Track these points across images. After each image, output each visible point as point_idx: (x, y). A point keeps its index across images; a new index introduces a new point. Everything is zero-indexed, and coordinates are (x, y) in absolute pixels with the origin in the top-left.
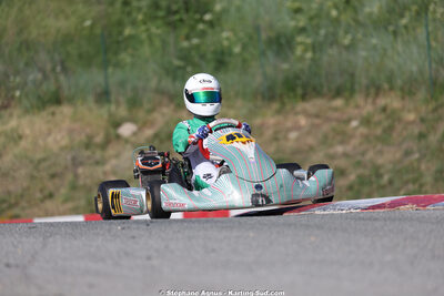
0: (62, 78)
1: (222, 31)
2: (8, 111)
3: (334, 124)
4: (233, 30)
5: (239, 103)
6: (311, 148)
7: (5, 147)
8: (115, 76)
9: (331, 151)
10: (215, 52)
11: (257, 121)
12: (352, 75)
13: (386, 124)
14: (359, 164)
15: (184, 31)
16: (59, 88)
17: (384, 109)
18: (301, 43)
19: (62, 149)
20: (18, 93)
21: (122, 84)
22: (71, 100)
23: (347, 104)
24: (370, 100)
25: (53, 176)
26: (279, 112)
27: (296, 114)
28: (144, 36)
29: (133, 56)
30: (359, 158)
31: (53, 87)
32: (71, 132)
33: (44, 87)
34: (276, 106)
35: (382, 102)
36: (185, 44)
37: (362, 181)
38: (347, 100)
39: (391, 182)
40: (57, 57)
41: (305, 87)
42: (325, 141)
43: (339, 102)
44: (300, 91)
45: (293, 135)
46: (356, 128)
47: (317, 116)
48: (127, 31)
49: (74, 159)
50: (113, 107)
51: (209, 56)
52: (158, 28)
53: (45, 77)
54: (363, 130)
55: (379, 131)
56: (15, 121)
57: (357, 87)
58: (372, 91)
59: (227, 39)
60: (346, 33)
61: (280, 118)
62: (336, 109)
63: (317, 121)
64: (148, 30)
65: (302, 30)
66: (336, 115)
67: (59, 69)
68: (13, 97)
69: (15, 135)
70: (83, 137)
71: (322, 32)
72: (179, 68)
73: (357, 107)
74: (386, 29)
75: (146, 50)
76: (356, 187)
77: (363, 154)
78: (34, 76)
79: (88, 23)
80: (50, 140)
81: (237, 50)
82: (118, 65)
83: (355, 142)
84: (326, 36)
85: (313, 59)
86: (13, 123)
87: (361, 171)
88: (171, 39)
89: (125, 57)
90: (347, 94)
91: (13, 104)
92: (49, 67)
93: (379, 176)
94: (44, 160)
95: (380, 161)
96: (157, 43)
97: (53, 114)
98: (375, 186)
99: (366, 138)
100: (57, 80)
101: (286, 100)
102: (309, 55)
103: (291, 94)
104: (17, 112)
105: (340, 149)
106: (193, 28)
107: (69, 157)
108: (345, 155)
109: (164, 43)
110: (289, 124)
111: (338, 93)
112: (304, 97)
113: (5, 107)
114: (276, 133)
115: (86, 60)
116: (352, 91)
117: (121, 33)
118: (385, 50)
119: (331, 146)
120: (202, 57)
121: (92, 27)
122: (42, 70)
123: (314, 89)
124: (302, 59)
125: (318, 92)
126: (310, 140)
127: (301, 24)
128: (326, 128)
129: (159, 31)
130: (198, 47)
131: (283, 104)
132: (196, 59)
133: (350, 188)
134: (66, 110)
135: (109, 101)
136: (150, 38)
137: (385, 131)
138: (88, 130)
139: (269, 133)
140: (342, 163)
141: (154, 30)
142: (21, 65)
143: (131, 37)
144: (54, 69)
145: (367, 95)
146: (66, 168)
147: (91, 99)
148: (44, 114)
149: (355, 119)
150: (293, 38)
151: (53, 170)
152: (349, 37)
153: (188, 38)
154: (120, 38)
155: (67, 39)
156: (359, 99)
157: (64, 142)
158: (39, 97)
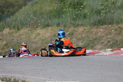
0: (49, 21)
1: (85, 9)
2: (38, 28)
3: (109, 31)
4: (88, 9)
5: (88, 26)
6: (103, 36)
7: (36, 37)
8: (61, 20)
9: (107, 37)
10: (83, 14)
11: (92, 30)
12: (113, 20)
13: (120, 31)
14: (113, 40)
15: (77, 10)
16: (48, 23)
17: (120, 27)
18: (103, 12)
19: (49, 37)
20: (39, 24)
21: (62, 22)
22: (51, 26)
23: (112, 26)
24: (117, 25)
25: (46, 43)
26: (96, 28)
27: (100, 28)
28: (68, 11)
29: (65, 15)
30: (113, 38)
31: (47, 23)
32: (51, 33)
33: (45, 23)
34: (96, 27)
35: (119, 25)
36: (77, 13)
37: (113, 44)
38: (112, 25)
39: (119, 44)
40: (48, 16)
41: (102, 22)
42: (106, 34)
43: (110, 26)
44: (101, 23)
45: (100, 33)
46: (113, 31)
47: (105, 29)
48: (64, 10)
49: (51, 39)
50: (60, 27)
51: (82, 15)
52: (71, 9)
53: (46, 21)
54: (115, 32)
55: (118, 32)
56: (39, 31)
57: (114, 22)
58: (117, 23)
59: (87, 11)
60: (113, 10)
61: (97, 29)
62: (109, 27)
63: (105, 30)
64: (69, 9)
65: (103, 9)
66: (109, 28)
67: (49, 19)
68: (38, 25)
69: (39, 34)
70: (53, 34)
71: (107, 10)
72: (75, 18)
73: (114, 27)
74: (121, 9)
75: (68, 14)
76: (112, 45)
77: (114, 38)
78: (43, 20)
79: (55, 8)
80: (46, 35)
81: (88, 14)
82: (62, 17)
83: (113, 35)
84: (108, 10)
85: (105, 16)
86: (38, 31)
87: (113, 41)
88: (74, 12)
89: (64, 16)
90: (112, 24)
91: (38, 27)
92: (47, 18)
93: (117, 42)
94: (45, 39)
95: (118, 39)
96: (71, 12)
97: (47, 29)
98: (116, 45)
99: (115, 34)
100: (48, 21)
101: (98, 25)
102: (104, 15)
103: (99, 24)
104: (39, 28)
105: (109, 36)
106: (79, 9)
107: (50, 39)
108: (110, 38)
109: (72, 12)
110: (99, 31)
111: (110, 24)
112: (102, 25)
113: (37, 27)
114: (96, 33)
115: (55, 16)
116: (113, 23)
117: (63, 10)
118: (121, 14)
119: (108, 36)
120: (81, 15)
121: (56, 9)
122: (45, 19)
123: (105, 23)
124: (102, 16)
125: (105, 24)
126: (103, 35)
127: (103, 8)
128: (107, 32)
129: (71, 10)
130: (80, 13)
131: (98, 26)
132: (79, 16)
133: (111, 45)
134: (50, 28)
135: (59, 26)
136: (69, 11)
137: (119, 32)
138: (55, 33)
139: (94, 33)
140: (109, 40)
141: (70, 9)
142: (40, 18)
143: (65, 11)
144: (47, 19)
145: (116, 24)
146: (49, 41)
147: (55, 25)
148: (45, 29)
149: (113, 30)
150: (101, 11)
151: (47, 42)
152: (113, 11)
153: (78, 11)
154: (63, 11)
155: (51, 12)
156: (114, 25)
157: (49, 35)
158: (44, 25)
